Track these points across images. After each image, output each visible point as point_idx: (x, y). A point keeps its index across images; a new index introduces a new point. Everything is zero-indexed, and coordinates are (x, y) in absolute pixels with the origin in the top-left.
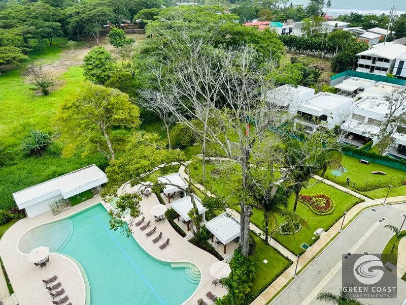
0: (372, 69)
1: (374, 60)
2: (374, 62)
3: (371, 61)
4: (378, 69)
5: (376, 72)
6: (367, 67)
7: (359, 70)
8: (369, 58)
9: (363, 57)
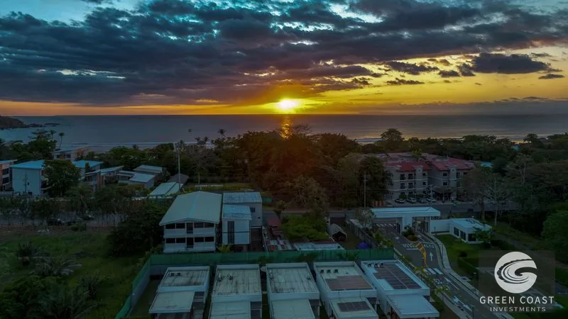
0: (190, 242)
1: (190, 226)
2: (190, 229)
3: (185, 230)
4: (199, 240)
5: (198, 247)
6: (180, 240)
7: (169, 248)
8: (180, 226)
9: (171, 226)
